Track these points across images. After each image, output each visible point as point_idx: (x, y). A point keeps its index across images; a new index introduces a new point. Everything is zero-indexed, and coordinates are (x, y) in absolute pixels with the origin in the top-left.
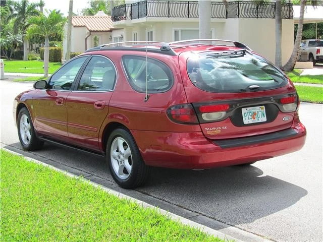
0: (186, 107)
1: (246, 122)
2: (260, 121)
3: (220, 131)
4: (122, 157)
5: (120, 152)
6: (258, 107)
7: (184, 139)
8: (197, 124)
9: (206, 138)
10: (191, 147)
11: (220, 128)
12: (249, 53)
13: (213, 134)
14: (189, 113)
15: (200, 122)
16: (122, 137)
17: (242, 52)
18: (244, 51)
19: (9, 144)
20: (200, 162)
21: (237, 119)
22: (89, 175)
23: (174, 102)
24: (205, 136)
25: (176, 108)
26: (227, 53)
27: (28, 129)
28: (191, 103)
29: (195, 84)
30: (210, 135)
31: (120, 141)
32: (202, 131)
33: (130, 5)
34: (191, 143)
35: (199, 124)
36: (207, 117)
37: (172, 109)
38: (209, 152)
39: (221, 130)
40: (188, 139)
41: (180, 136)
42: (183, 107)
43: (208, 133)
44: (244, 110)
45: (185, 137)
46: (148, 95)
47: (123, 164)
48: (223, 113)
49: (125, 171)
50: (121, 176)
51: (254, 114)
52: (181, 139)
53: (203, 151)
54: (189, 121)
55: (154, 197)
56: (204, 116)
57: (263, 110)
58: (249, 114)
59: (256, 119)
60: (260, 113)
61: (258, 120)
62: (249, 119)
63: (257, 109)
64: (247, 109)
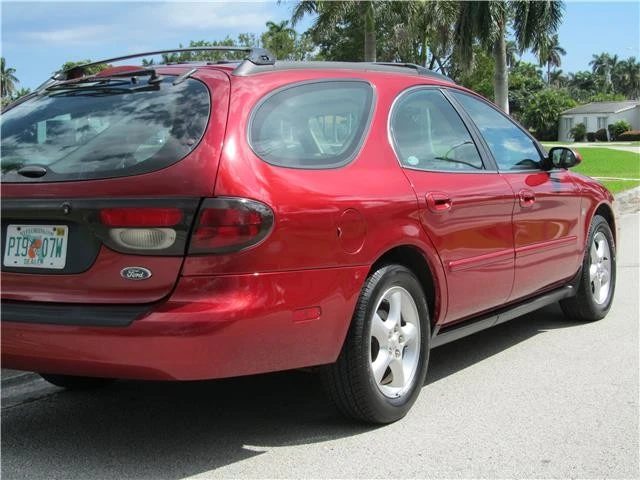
1: (9, 260)
2: (46, 265)
44: (12, 231)
57: (60, 237)
58: (21, 241)
59: (37, 258)
60: (51, 243)
61: (42, 261)
62: (17, 255)
63: (46, 232)
64: (19, 229)
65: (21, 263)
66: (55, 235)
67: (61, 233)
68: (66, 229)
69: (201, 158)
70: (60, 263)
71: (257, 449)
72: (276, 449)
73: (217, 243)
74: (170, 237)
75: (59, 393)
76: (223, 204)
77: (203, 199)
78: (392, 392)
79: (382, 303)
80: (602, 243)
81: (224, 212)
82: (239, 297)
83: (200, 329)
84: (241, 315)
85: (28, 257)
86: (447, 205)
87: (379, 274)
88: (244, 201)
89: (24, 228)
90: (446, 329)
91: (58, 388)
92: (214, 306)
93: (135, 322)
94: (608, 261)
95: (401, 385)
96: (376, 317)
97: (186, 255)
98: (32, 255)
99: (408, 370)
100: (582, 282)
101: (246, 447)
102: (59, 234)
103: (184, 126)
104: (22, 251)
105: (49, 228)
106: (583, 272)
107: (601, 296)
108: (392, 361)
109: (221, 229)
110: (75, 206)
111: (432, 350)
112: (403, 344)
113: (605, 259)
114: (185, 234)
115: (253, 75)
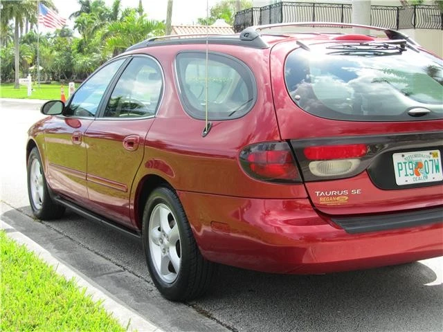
0: (279, 147)
1: (401, 180)
2: (430, 179)
3: (347, 198)
4: (165, 241)
5: (163, 231)
6: (427, 153)
7: (272, 212)
8: (297, 183)
9: (318, 211)
10: (287, 230)
11: (346, 192)
12: (412, 49)
13: (332, 204)
14: (283, 161)
15: (304, 179)
16: (165, 203)
17: (399, 46)
18: (403, 45)
19: (17, 207)
20: (305, 260)
21: (383, 175)
22: (119, 268)
23: (257, 137)
24: (315, 208)
25: (260, 148)
26: (367, 45)
27: (40, 184)
28: (288, 141)
29: (298, 103)
30: (325, 207)
31: (164, 211)
32: (309, 198)
33: (259, 9)
34: (286, 222)
35: (304, 182)
36: (319, 168)
37: (253, 150)
38: (324, 240)
39: (350, 195)
40: (281, 213)
41: (267, 206)
42: (273, 146)
43: (323, 201)
44: (397, 158)
45: (274, 209)
46: (208, 125)
47: (167, 254)
48: (354, 163)
49: (171, 268)
50: (164, 276)
51: (419, 165)
52: (267, 213)
53: (311, 239)
54: (284, 176)
55: (218, 322)
56: (315, 168)
57: (436, 159)
58: (407, 164)
59: (422, 176)
60: (430, 163)
61: (427, 178)
62: (407, 175)
63: (424, 156)
64: (403, 156)
65: (411, 180)
66: (432, 158)
67: (435, 155)
68: (438, 152)
70: (439, 176)
85: (415, 176)
89: (407, 155)
98: (418, 174)
102: (434, 156)
104: (409, 172)
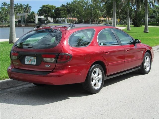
44: (26, 57)
51: (31, 60)
58: (28, 59)
61: (32, 63)
62: (27, 62)
63: (32, 58)
65: (28, 63)
66: (34, 59)
67: (35, 58)
68: (36, 58)
69: (60, 45)
70: (35, 63)
71: (70, 97)
72: (73, 97)
73: (62, 61)
74: (54, 60)
75: (35, 86)
76: (63, 54)
77: (59, 53)
78: (96, 88)
79: (94, 71)
80: (148, 58)
81: (63, 56)
82: (66, 71)
83: (59, 76)
84: (66, 74)
86: (108, 53)
87: (94, 66)
88: (67, 54)
89: (29, 57)
90: (108, 76)
91: (35, 85)
92: (61, 72)
93: (47, 75)
94: (150, 62)
95: (98, 86)
96: (93, 74)
97: (56, 63)
98: (30, 62)
99: (99, 84)
100: (142, 66)
101: (68, 97)
103: (58, 39)
104: (28, 61)
105: (33, 57)
106: (142, 64)
107: (148, 69)
108: (96, 82)
109: (63, 59)
110: (37, 54)
111: (105, 80)
112: (98, 79)
113: (149, 61)
114: (56, 59)
115: (70, 30)
